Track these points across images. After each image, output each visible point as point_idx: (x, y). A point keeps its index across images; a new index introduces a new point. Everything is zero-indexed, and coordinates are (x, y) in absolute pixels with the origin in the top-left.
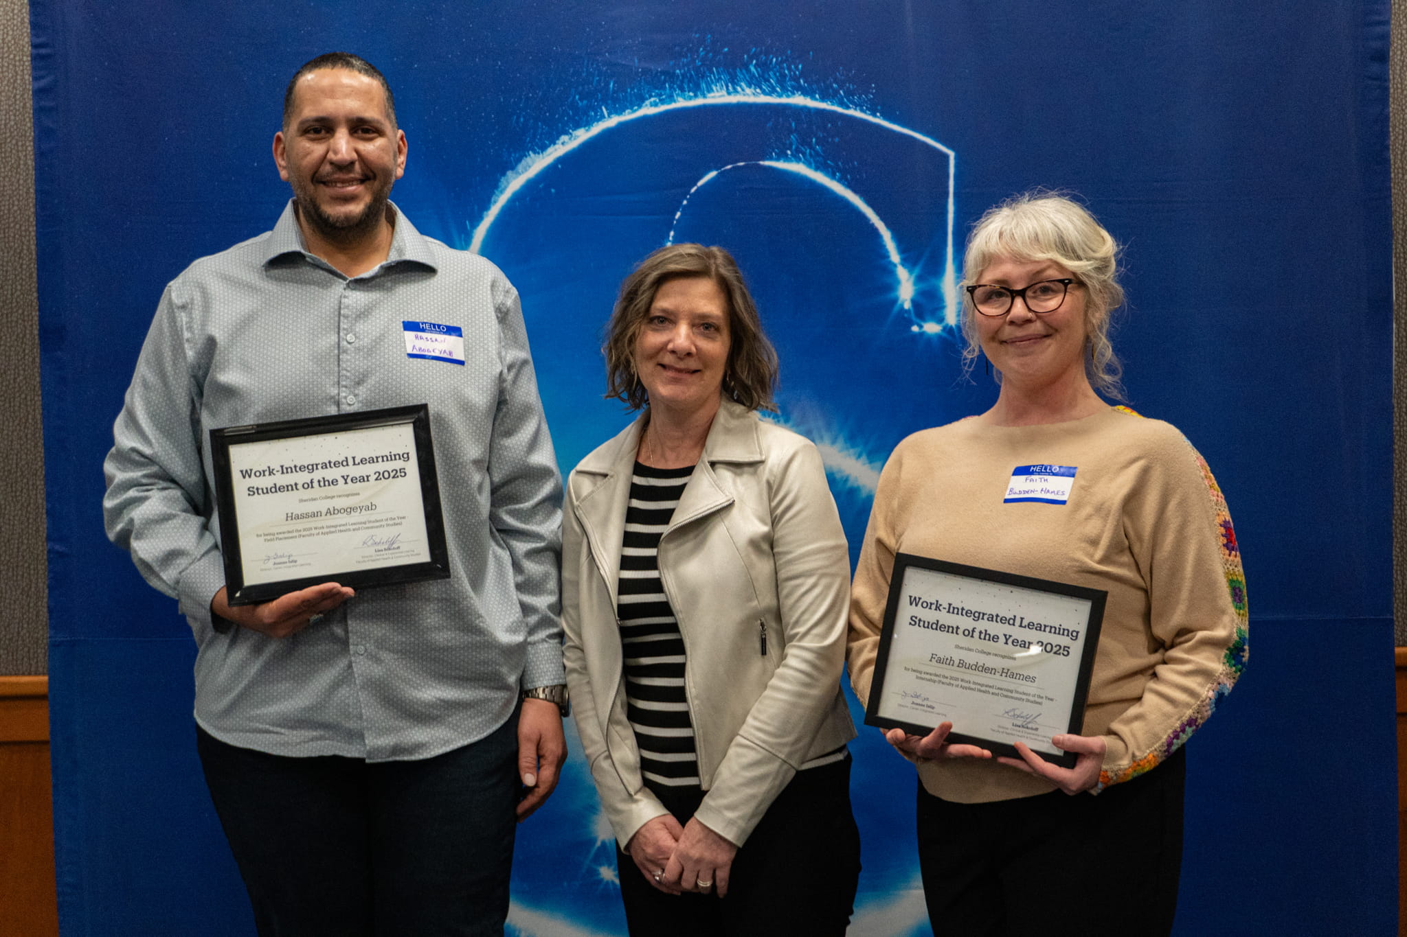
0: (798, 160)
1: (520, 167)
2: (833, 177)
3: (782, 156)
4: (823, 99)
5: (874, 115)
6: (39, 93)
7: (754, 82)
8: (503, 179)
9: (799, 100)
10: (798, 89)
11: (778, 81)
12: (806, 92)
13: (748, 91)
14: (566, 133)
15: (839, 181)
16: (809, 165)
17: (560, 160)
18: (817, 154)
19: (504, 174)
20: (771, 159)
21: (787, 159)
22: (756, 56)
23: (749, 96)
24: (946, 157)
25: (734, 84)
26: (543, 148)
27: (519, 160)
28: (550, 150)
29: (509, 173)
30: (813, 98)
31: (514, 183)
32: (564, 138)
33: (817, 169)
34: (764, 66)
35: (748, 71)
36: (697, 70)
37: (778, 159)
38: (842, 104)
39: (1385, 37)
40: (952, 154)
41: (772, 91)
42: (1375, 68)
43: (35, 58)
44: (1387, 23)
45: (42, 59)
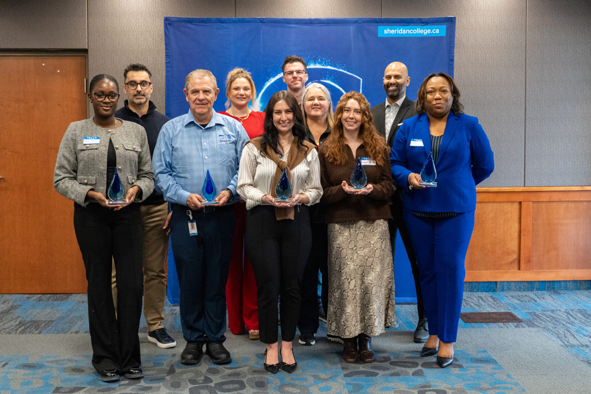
0: (329, 80)
1: (269, 81)
2: (336, 84)
3: (325, 79)
4: (334, 67)
5: (345, 71)
6: (166, 63)
7: (319, 63)
8: (266, 83)
9: (329, 67)
10: (329, 65)
11: (325, 63)
12: (330, 66)
13: (318, 65)
14: (279, 73)
15: (338, 85)
16: (331, 81)
17: (278, 79)
18: (333, 79)
19: (266, 82)
20: (323, 80)
21: (326, 80)
22: (320, 58)
23: (318, 66)
24: (360, 80)
25: (315, 63)
26: (274, 77)
27: (269, 79)
28: (276, 77)
29: (267, 82)
30: (332, 67)
31: (268, 84)
32: (279, 74)
33: (333, 82)
34: (322, 60)
35: (318, 61)
36: (307, 60)
37: (324, 80)
38: (338, 68)
39: (453, 56)
40: (361, 79)
41: (323, 65)
42: (451, 62)
43: (166, 55)
44: (453, 53)
45: (167, 56)
